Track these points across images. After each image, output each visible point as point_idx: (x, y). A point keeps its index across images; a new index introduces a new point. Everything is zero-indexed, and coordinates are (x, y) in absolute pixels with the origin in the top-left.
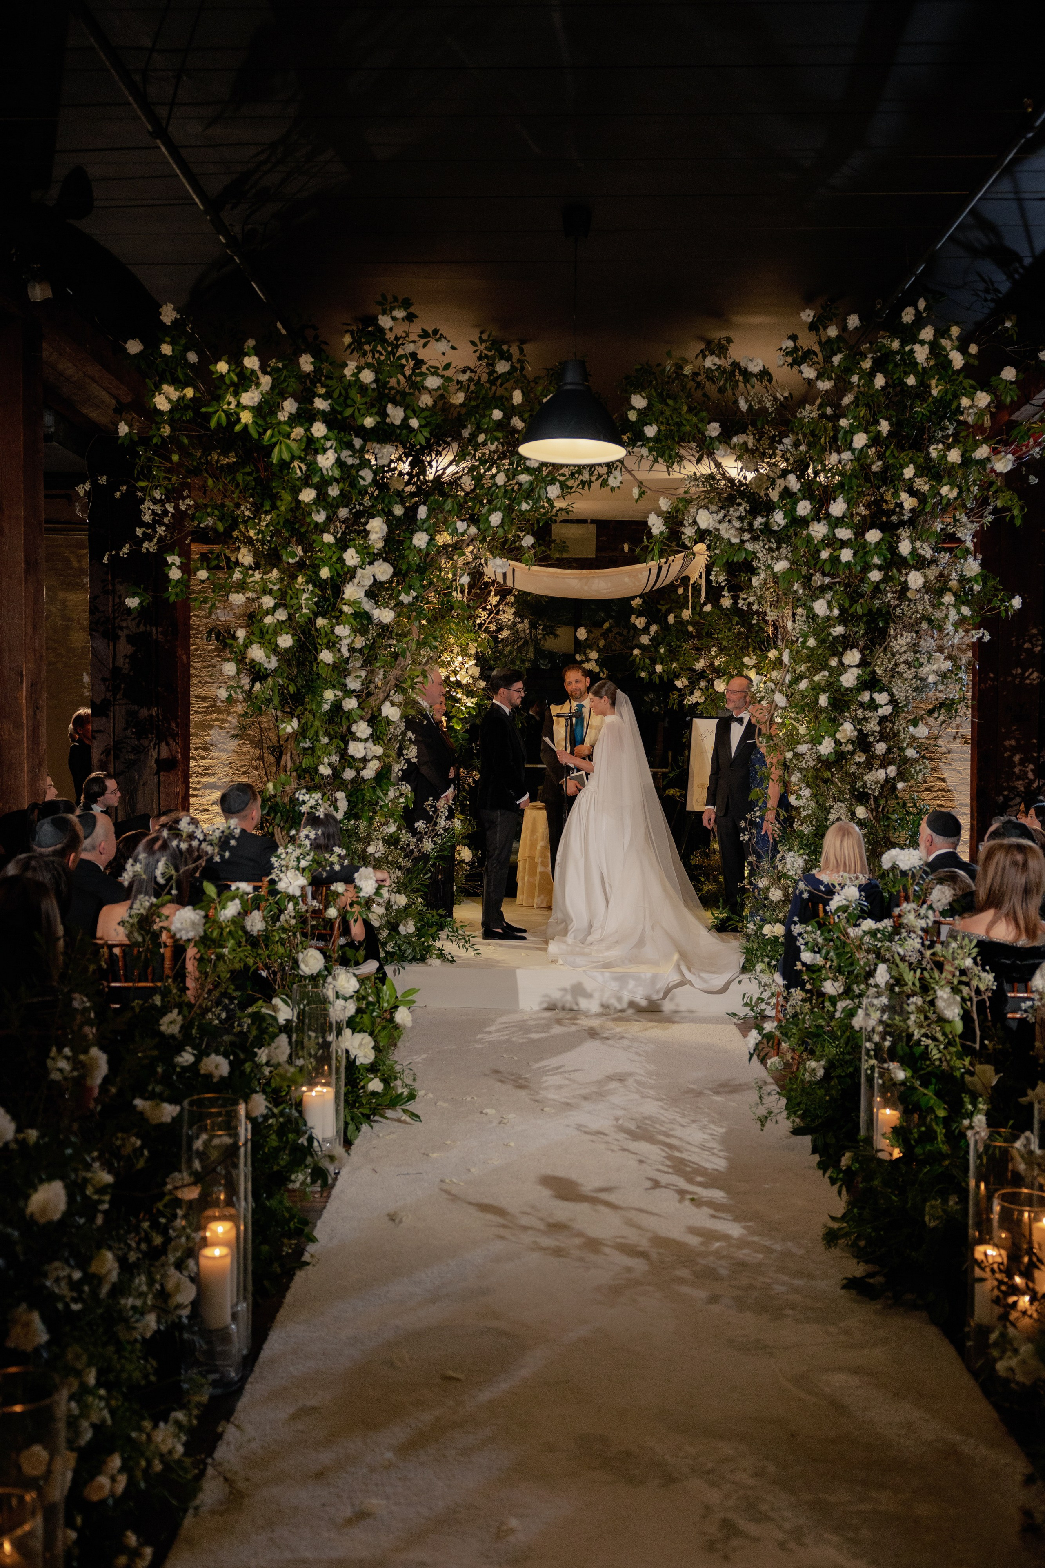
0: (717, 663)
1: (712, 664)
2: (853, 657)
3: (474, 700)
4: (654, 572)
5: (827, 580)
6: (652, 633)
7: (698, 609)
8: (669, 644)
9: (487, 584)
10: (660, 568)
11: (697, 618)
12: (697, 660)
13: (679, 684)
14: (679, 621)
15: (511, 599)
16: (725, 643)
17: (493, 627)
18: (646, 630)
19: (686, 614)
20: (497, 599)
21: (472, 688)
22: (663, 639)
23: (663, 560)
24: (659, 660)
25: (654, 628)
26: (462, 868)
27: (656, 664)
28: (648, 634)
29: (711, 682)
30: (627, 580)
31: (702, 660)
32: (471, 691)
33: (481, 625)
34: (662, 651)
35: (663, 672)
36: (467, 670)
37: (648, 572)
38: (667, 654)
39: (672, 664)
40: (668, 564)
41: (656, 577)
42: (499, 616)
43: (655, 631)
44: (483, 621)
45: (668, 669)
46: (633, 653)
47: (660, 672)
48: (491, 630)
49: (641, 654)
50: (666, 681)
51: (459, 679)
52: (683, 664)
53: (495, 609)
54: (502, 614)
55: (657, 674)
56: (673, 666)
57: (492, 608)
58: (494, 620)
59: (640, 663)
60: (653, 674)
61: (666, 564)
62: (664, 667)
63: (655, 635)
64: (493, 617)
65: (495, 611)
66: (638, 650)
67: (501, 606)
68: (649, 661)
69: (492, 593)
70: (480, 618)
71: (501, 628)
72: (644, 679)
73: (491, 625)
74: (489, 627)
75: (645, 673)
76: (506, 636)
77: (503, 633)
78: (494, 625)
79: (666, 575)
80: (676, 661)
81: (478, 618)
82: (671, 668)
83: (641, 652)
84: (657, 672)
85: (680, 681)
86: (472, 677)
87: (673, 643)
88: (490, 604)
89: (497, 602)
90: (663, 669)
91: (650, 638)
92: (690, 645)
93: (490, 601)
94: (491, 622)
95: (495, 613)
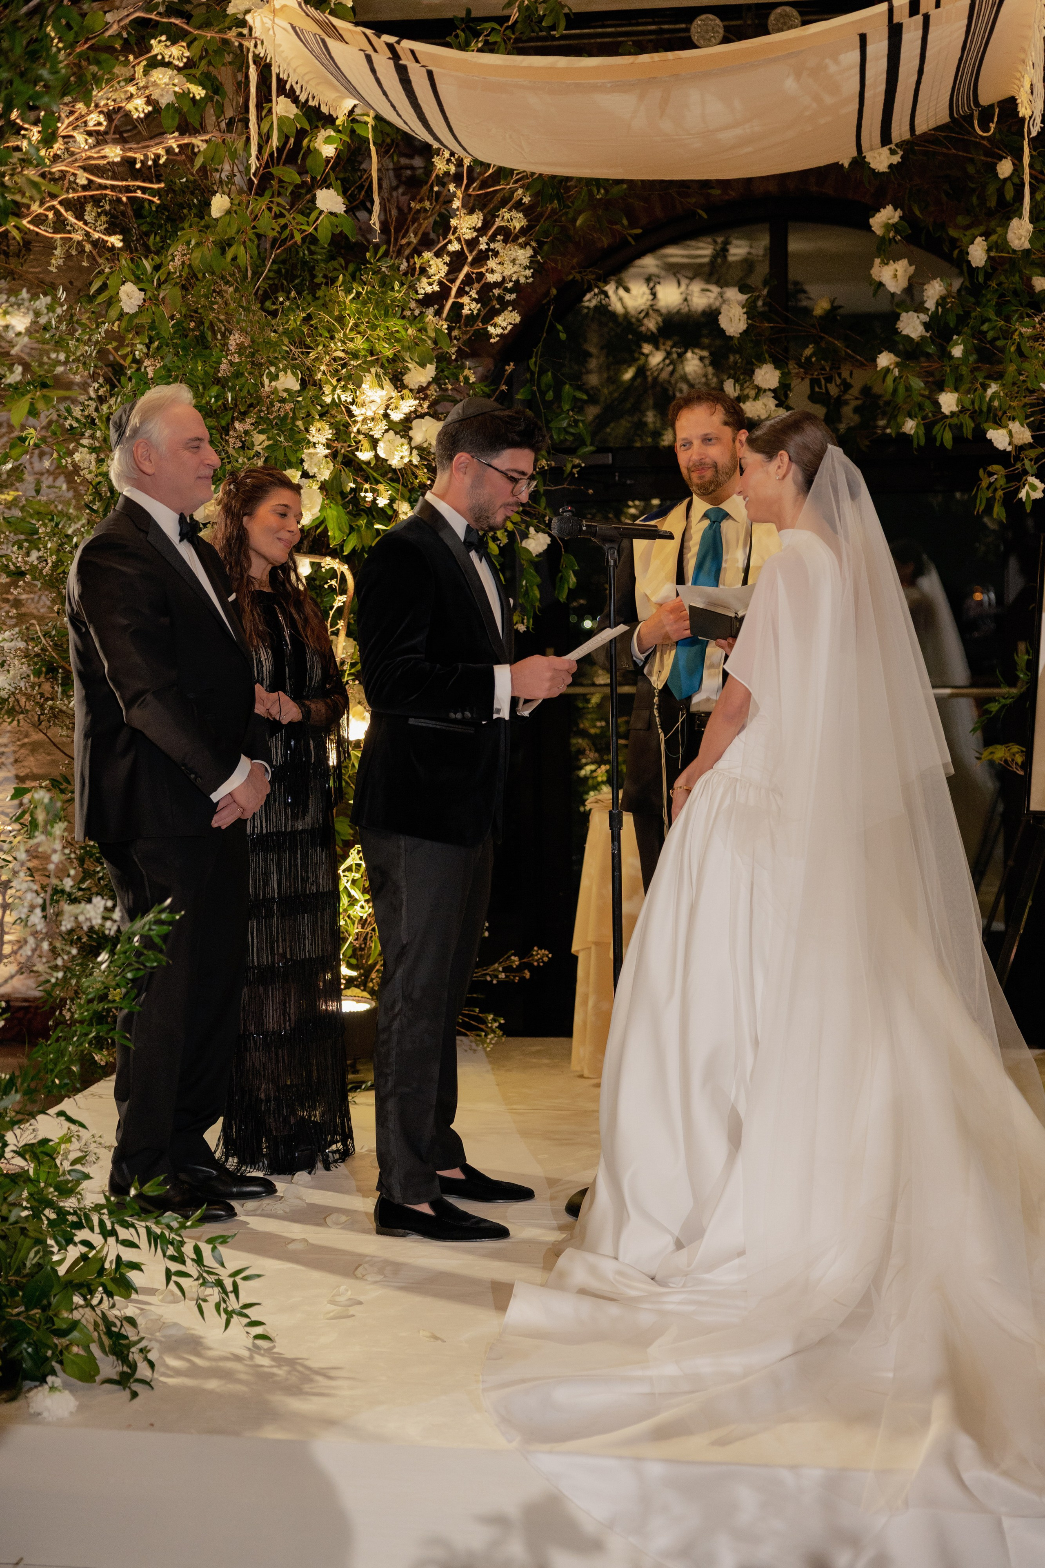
4: (878, 48)
6: (930, 304)
8: (976, 333)
9: (439, 179)
10: (895, 32)
13: (999, 438)
14: (1001, 257)
15: (509, 217)
17: (470, 306)
18: (912, 297)
19: (1021, 234)
20: (476, 219)
22: (963, 319)
24: (950, 380)
25: (934, 291)
27: (942, 390)
28: (920, 308)
30: (790, 84)
34: (957, 351)
35: (961, 412)
36: (403, 428)
37: (856, 55)
38: (972, 358)
39: (985, 387)
40: (919, 18)
41: (884, 76)
42: (483, 270)
43: (937, 297)
44: (436, 288)
45: (973, 403)
46: (876, 366)
47: (953, 414)
48: (467, 316)
49: (897, 365)
50: (970, 437)
51: (382, 454)
52: (1014, 384)
53: (471, 252)
54: (492, 263)
55: (948, 421)
56: (990, 392)
57: (462, 248)
58: (477, 286)
59: (895, 391)
60: (935, 423)
61: (914, 18)
62: (963, 398)
63: (940, 309)
64: (468, 275)
65: (470, 259)
66: (892, 355)
67: (483, 240)
68: (922, 385)
69: (456, 204)
70: (429, 278)
71: (497, 306)
72: (909, 435)
73: (465, 300)
74: (462, 306)
75: (911, 417)
76: (509, 327)
77: (500, 320)
78: (474, 300)
79: (921, 72)
80: (998, 377)
81: (424, 280)
82: (982, 398)
83: (898, 360)
84: (946, 417)
85: (1002, 432)
86: (423, 451)
87: (985, 327)
88: (459, 240)
89: (475, 229)
90: (959, 401)
91: (924, 318)
92: (1034, 327)
93: (456, 228)
94: (467, 289)
95: (472, 264)
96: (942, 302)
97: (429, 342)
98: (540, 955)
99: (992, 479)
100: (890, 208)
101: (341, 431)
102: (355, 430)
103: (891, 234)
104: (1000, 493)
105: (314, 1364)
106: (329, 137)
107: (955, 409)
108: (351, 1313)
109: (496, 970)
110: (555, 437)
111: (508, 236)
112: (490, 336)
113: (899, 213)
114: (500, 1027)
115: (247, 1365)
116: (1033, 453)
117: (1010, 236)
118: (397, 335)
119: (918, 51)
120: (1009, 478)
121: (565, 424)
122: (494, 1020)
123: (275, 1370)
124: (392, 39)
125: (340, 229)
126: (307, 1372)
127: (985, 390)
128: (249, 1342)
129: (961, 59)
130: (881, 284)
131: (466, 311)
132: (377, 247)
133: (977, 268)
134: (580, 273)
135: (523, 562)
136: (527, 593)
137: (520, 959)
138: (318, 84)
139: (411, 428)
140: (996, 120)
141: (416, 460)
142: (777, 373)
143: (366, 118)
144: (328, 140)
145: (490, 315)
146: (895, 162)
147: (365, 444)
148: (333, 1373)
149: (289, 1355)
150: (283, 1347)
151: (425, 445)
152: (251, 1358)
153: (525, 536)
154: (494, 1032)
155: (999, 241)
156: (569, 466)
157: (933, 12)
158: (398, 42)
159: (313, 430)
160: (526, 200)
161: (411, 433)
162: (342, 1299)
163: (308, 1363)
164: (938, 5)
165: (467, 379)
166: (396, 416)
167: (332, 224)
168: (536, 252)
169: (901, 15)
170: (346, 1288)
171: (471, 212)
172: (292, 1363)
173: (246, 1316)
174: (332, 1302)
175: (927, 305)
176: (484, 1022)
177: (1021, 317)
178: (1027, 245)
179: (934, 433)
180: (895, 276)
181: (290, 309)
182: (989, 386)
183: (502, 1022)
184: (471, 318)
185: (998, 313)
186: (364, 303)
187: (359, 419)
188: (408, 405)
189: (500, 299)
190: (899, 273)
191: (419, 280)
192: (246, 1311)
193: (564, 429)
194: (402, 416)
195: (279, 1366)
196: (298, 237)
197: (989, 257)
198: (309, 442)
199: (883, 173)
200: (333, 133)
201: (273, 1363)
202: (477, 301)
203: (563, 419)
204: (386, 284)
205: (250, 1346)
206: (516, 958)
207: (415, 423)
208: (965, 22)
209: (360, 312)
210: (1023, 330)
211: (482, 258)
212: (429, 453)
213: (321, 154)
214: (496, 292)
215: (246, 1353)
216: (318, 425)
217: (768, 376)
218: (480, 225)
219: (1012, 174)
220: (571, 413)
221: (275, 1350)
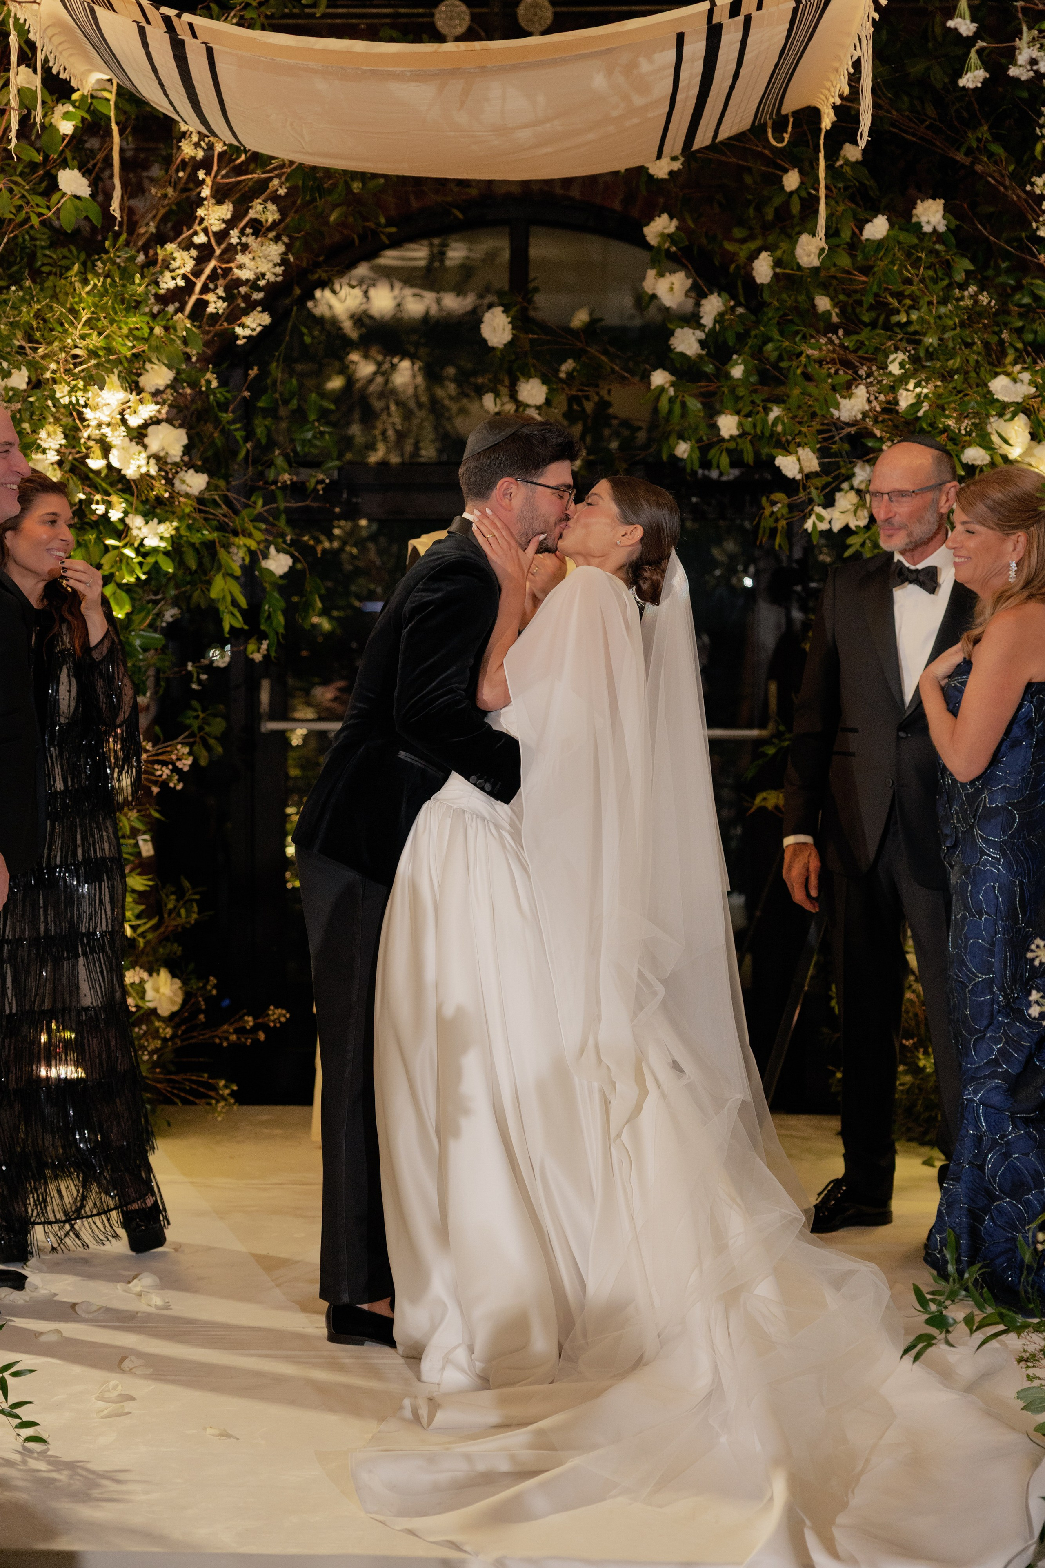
0: (905, 399)
1: (890, 408)
3: (167, 529)
4: (695, 49)
6: (708, 320)
7: (846, 235)
8: (758, 353)
9: (189, 164)
10: (714, 33)
11: (844, 261)
12: (847, 389)
14: (789, 275)
15: (263, 210)
16: (930, 340)
17: (216, 305)
18: (689, 312)
19: (809, 251)
20: (225, 211)
21: (160, 489)
22: (742, 338)
24: (729, 402)
25: (711, 307)
26: (156, 1034)
27: (720, 412)
28: (696, 324)
30: (599, 82)
31: (861, 392)
32: (159, 500)
33: (178, 295)
34: (737, 372)
35: (740, 436)
36: (138, 435)
37: (672, 54)
38: (753, 379)
39: (767, 410)
40: (741, 18)
41: (699, 78)
42: (232, 265)
43: (715, 313)
44: (181, 283)
45: (755, 426)
46: (649, 384)
47: (732, 438)
48: (212, 314)
49: (673, 384)
50: (751, 463)
51: (116, 463)
52: (799, 407)
53: (219, 243)
54: (240, 258)
55: (725, 445)
56: (772, 416)
57: (209, 241)
58: (221, 282)
59: (670, 411)
60: (710, 446)
61: (736, 19)
62: (743, 420)
63: (717, 327)
64: (215, 269)
65: (218, 252)
66: (666, 374)
67: (234, 233)
68: (700, 406)
69: (206, 192)
70: (173, 271)
71: (243, 305)
72: (681, 460)
73: (211, 297)
74: (206, 303)
75: (684, 440)
76: (259, 329)
77: (249, 320)
78: (219, 298)
79: (736, 76)
80: (779, 400)
81: (168, 274)
82: (765, 421)
83: (673, 378)
84: (723, 440)
85: (792, 459)
86: (159, 459)
87: (770, 346)
88: (205, 231)
89: (224, 221)
90: (740, 425)
91: (701, 335)
92: (821, 350)
93: (202, 220)
94: (211, 286)
95: (221, 258)
96: (720, 318)
97: (179, 342)
98: (277, 1015)
99: (775, 509)
100: (665, 217)
101: (72, 435)
102: (86, 435)
103: (667, 245)
104: (783, 523)
105: (98, 1466)
106: (67, 113)
107: (735, 432)
108: (126, 1410)
109: (228, 1032)
110: (299, 448)
111: (257, 228)
112: (237, 337)
113: (675, 223)
114: (233, 1094)
115: (21, 1470)
116: (819, 482)
117: (799, 252)
118: (136, 332)
119: (737, 54)
120: (791, 507)
121: (309, 435)
122: (226, 1087)
123: (55, 1475)
124: (171, 12)
125: (84, 214)
126: (92, 1476)
127: (767, 414)
128: (18, 1444)
129: (777, 65)
130: (654, 297)
131: (211, 309)
132: (117, 235)
133: (762, 284)
134: (326, 272)
135: (266, 585)
136: (269, 617)
137: (255, 1019)
138: (71, 55)
139: (146, 436)
140: (790, 129)
141: (153, 471)
142: (544, 389)
143: (106, 95)
144: (66, 116)
145: (234, 315)
146: (676, 169)
147: (97, 450)
148: (121, 1476)
149: (67, 1458)
150: (55, 1449)
151: (162, 454)
152: (24, 1462)
153: (266, 556)
154: (224, 1098)
155: (785, 257)
156: (313, 481)
157: (755, 14)
158: (179, 16)
159: (43, 434)
160: (282, 192)
161: (146, 441)
162: (114, 1394)
163: (89, 1466)
164: (759, 7)
165: (209, 382)
166: (134, 421)
167: (77, 209)
168: (288, 247)
169: (721, 16)
170: (117, 1383)
171: (220, 202)
172: (72, 1466)
173: (17, 1416)
174: (102, 1398)
175: (703, 321)
176: (215, 1088)
177: (804, 337)
178: (816, 263)
179: (710, 456)
180: (672, 289)
181: (22, 300)
182: (771, 410)
183: (235, 1088)
184: (215, 317)
185: (782, 333)
186: (102, 296)
187: (93, 423)
188: (148, 410)
189: (246, 297)
190: (676, 287)
191: (161, 273)
192: (17, 1411)
193: (309, 441)
194: (141, 422)
195: (58, 1471)
196: (35, 221)
197: (775, 275)
198: (39, 446)
199: (662, 180)
200: (71, 109)
201: (51, 1468)
202: (224, 299)
203: (309, 430)
204: (126, 275)
205: (20, 1449)
206: (250, 1019)
207: (151, 430)
208: (787, 25)
209: (96, 306)
210: (810, 352)
211: (230, 252)
212: (166, 463)
213: (57, 130)
214: (243, 290)
215: (17, 1457)
216: (50, 428)
217: (534, 391)
218: (229, 216)
219: (799, 188)
220: (316, 424)
221: (49, 1453)
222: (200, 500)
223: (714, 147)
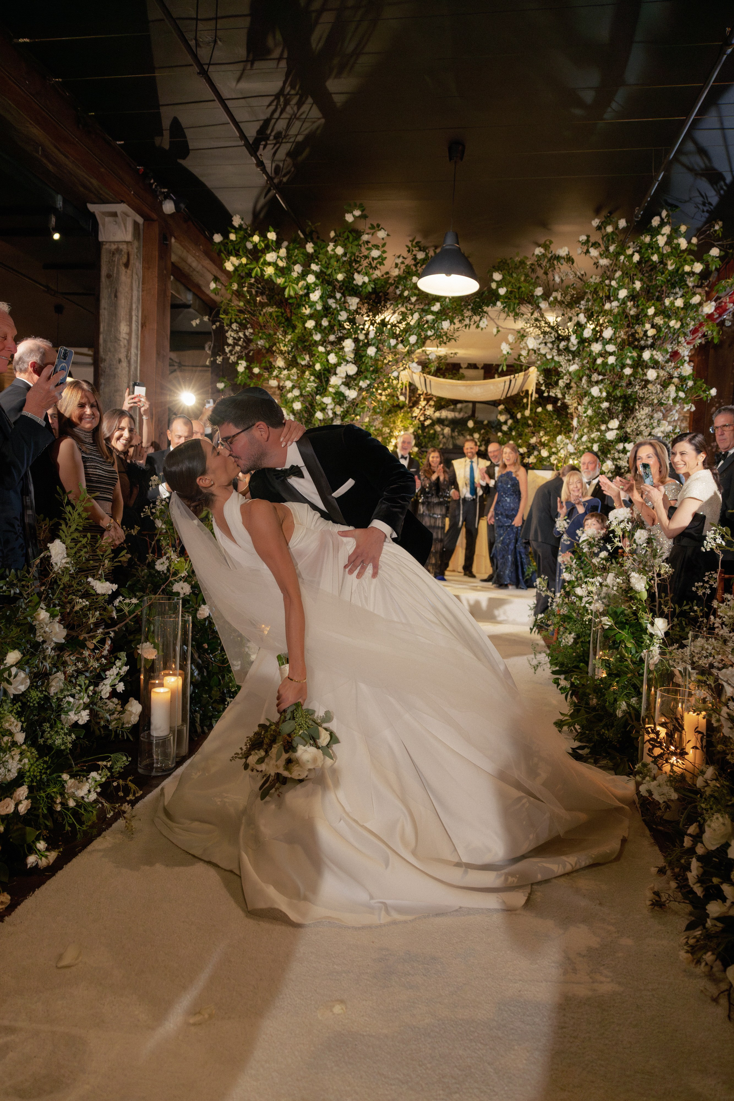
0: (543, 440)
1: (540, 441)
2: (614, 424)
4: (508, 383)
5: (601, 377)
6: (509, 424)
7: (534, 410)
8: (517, 430)
9: (420, 395)
10: (510, 381)
11: (533, 415)
12: (532, 437)
14: (523, 417)
15: (432, 403)
16: (548, 429)
17: (422, 418)
18: (505, 423)
19: (527, 413)
20: (425, 402)
22: (515, 427)
23: (512, 376)
25: (510, 422)
29: (539, 452)
30: (492, 388)
31: (535, 438)
33: (416, 417)
34: (514, 433)
37: (504, 384)
38: (516, 435)
41: (508, 387)
42: (425, 412)
44: (417, 415)
53: (423, 408)
54: (427, 411)
64: (422, 413)
65: (423, 410)
67: (426, 406)
69: (422, 399)
70: (416, 413)
74: (420, 419)
79: (514, 386)
80: (521, 439)
87: (520, 429)
88: (421, 406)
91: (508, 427)
92: (529, 430)
93: (421, 404)
94: (422, 415)
96: (511, 424)
97: (415, 425)
100: (502, 406)
103: (502, 411)
111: (430, 406)
112: (425, 424)
113: (504, 407)
118: (409, 423)
129: (521, 385)
130: (500, 419)
133: (519, 418)
140: (524, 394)
145: (425, 421)
155: (523, 414)
177: (526, 428)
178: (529, 415)
180: (503, 418)
184: (422, 421)
185: (522, 427)
186: (403, 416)
191: (414, 413)
199: (502, 400)
204: (408, 413)
209: (402, 418)
210: (527, 431)
211: (425, 410)
214: (427, 416)
218: (426, 404)
219: (525, 403)
222: (417, 453)
223: (511, 397)
